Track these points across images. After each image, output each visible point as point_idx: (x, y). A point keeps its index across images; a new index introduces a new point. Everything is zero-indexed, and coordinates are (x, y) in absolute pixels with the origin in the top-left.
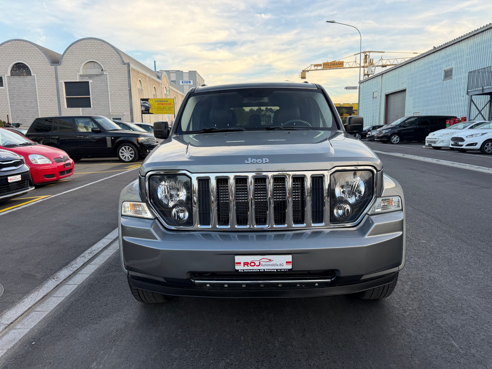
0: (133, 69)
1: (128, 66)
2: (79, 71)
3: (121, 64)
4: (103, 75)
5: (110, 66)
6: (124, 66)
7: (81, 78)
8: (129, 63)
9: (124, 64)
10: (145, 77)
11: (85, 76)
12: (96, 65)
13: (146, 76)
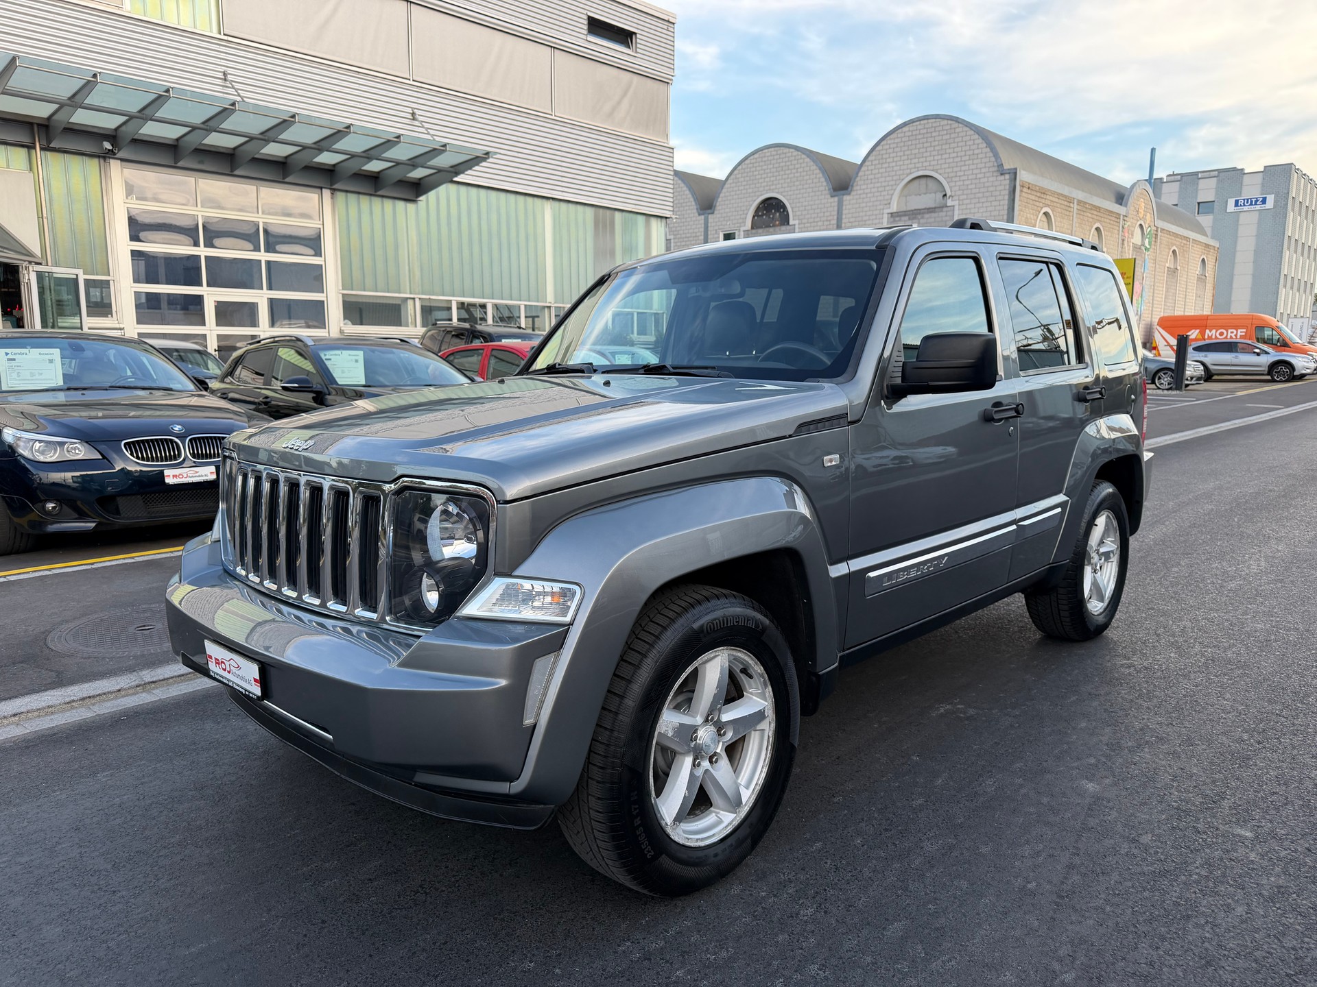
0: (1027, 186)
1: (1013, 177)
2: (890, 204)
3: (995, 174)
4: (945, 209)
5: (966, 183)
6: (1002, 177)
7: (892, 219)
8: (1016, 169)
9: (1002, 174)
10: (1066, 203)
11: (900, 216)
12: (931, 183)
13: (1070, 200)
